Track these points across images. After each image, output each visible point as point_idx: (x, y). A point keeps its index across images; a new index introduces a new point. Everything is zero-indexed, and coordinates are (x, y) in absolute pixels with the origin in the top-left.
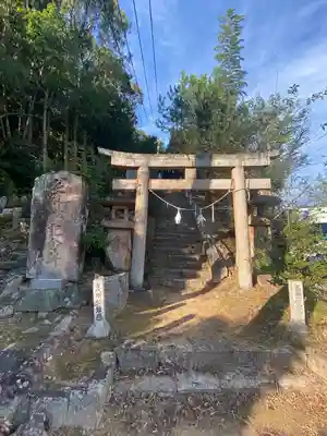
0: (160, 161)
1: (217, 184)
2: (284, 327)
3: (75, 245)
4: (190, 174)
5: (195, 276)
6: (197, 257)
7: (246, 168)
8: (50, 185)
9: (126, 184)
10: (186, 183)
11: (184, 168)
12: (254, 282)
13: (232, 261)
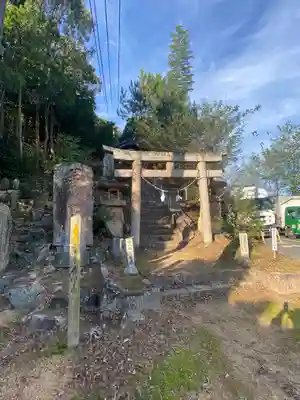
0: (150, 156)
1: (188, 173)
2: (237, 260)
3: (90, 219)
4: (169, 166)
5: (170, 239)
6: (169, 226)
7: (207, 162)
8: (67, 174)
9: (124, 173)
10: (167, 173)
11: (166, 162)
12: (213, 239)
13: (195, 227)
